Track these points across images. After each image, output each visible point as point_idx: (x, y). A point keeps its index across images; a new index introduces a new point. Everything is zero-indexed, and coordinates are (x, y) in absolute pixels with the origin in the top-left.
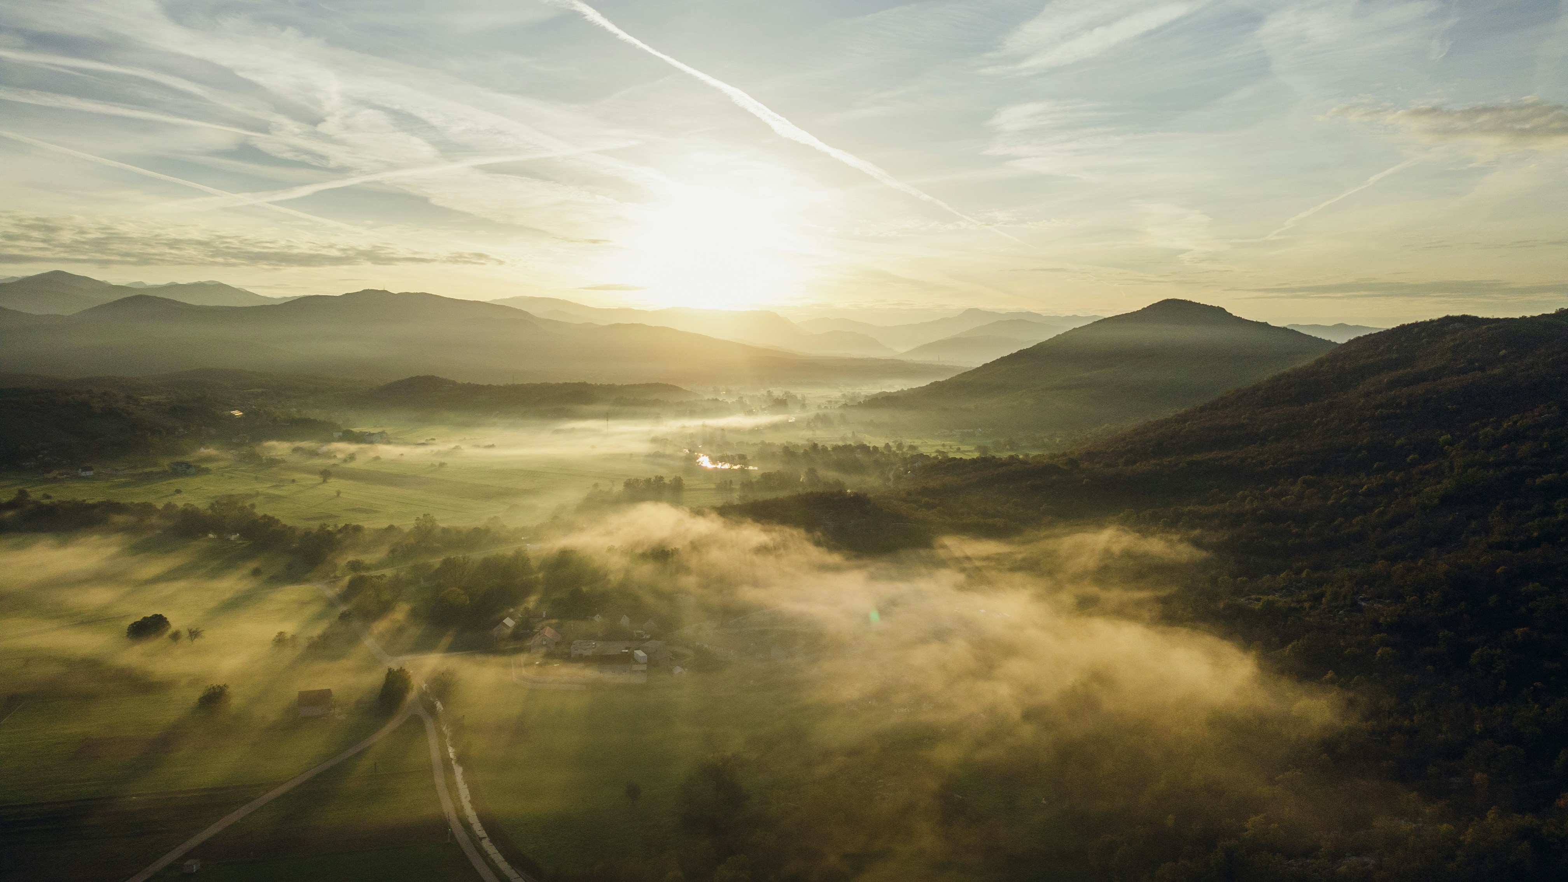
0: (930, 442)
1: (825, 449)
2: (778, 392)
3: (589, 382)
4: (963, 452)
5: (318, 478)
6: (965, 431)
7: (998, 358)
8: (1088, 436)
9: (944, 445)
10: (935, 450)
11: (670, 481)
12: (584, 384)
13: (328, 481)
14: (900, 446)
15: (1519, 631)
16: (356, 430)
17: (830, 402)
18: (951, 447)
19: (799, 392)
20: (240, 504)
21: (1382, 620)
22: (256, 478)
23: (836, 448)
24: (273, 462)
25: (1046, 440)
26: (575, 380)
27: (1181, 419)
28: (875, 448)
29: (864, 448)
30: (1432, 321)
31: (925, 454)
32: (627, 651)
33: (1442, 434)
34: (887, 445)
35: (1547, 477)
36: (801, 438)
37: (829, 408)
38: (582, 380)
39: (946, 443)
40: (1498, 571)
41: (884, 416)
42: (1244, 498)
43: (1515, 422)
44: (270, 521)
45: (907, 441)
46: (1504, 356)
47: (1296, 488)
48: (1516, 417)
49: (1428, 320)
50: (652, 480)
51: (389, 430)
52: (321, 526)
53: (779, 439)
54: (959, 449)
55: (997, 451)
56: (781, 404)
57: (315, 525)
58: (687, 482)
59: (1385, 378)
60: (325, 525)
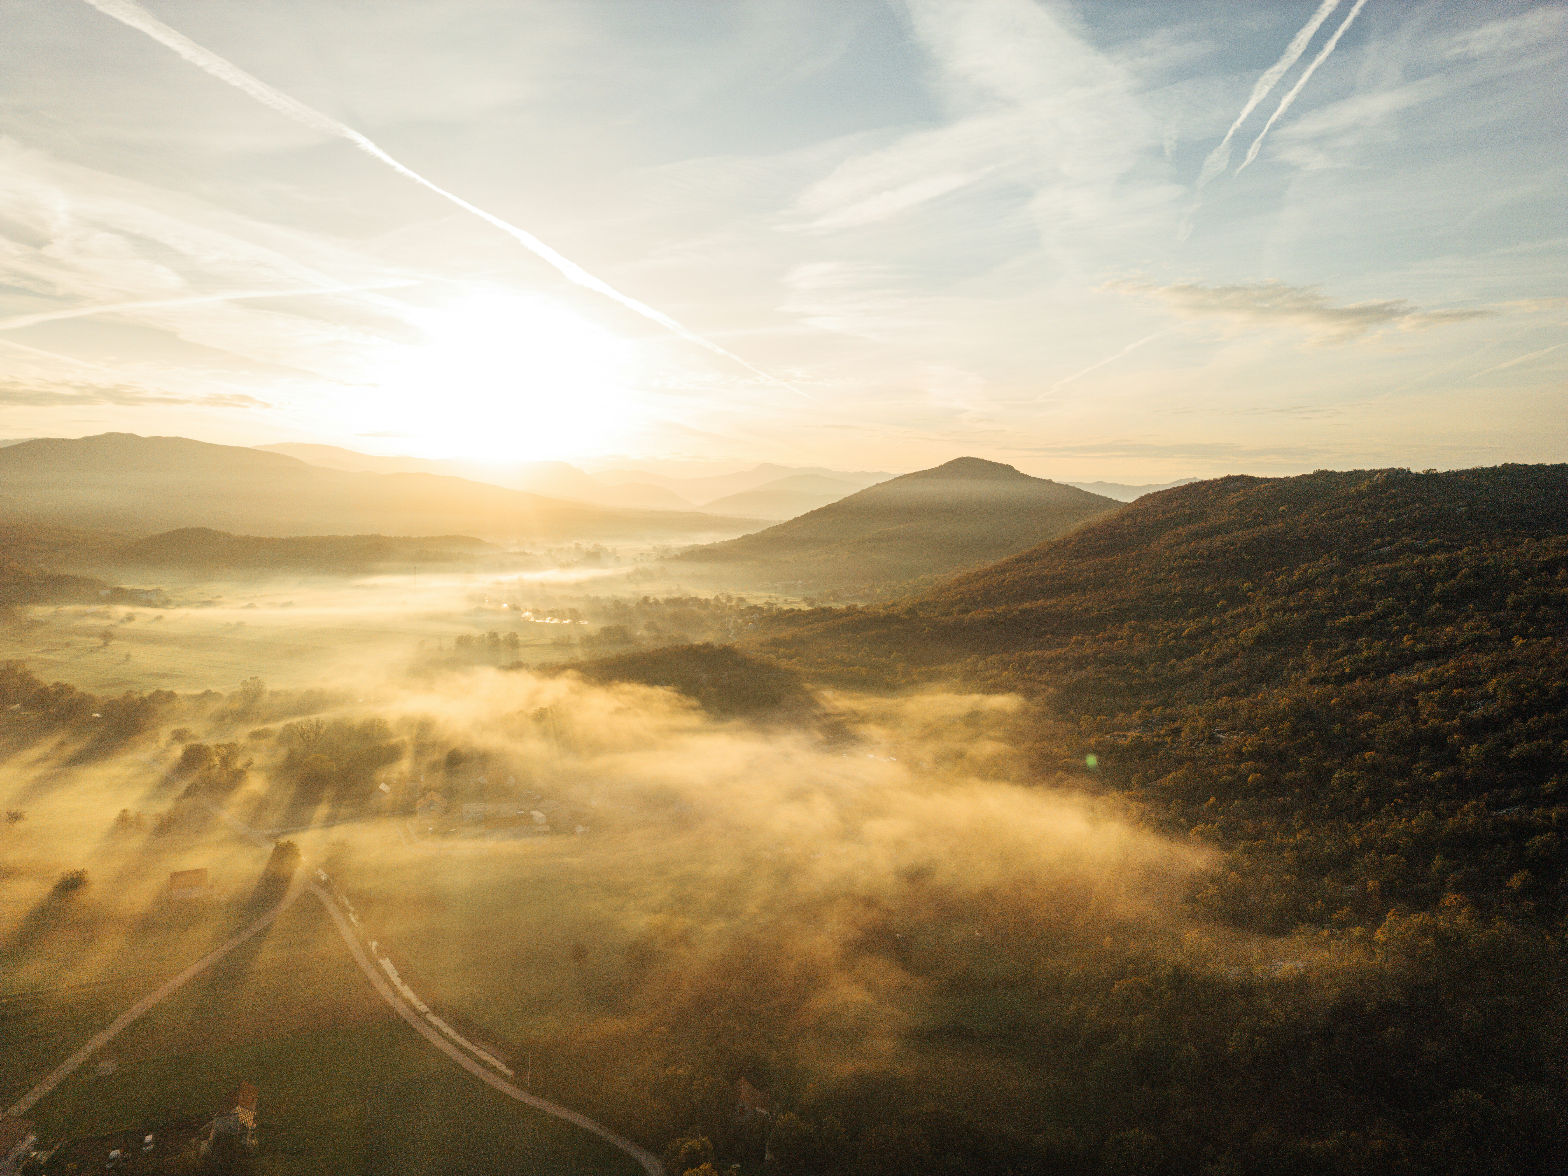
0: (755, 594)
1: (656, 602)
2: (587, 545)
3: (383, 534)
4: (791, 603)
5: (98, 641)
6: (787, 583)
7: (808, 512)
8: (907, 587)
9: (770, 597)
10: (764, 602)
11: (504, 637)
12: (378, 537)
13: (110, 644)
14: (729, 598)
15: (1367, 755)
16: (127, 586)
17: (642, 554)
18: (777, 599)
19: (608, 544)
20: (19, 671)
21: (1244, 749)
22: (21, 642)
23: (668, 602)
24: (35, 624)
25: (867, 591)
26: (369, 532)
27: (1001, 570)
28: (707, 600)
29: (696, 600)
30: (1215, 481)
31: (758, 606)
32: (523, 812)
33: (1243, 583)
34: (717, 598)
35: (1344, 619)
36: (628, 592)
37: (645, 560)
38: (376, 533)
39: (772, 595)
40: (1332, 702)
41: (703, 568)
42: (1080, 644)
43: (1306, 571)
44: (62, 689)
45: (735, 594)
46: (1283, 511)
47: (1125, 633)
48: (1304, 566)
49: (1212, 479)
50: (485, 637)
51: (164, 588)
52: (127, 692)
53: (605, 593)
54: (786, 600)
55: (822, 602)
56: (594, 556)
57: (116, 693)
58: (521, 638)
59: (1183, 531)
60: (131, 691)
